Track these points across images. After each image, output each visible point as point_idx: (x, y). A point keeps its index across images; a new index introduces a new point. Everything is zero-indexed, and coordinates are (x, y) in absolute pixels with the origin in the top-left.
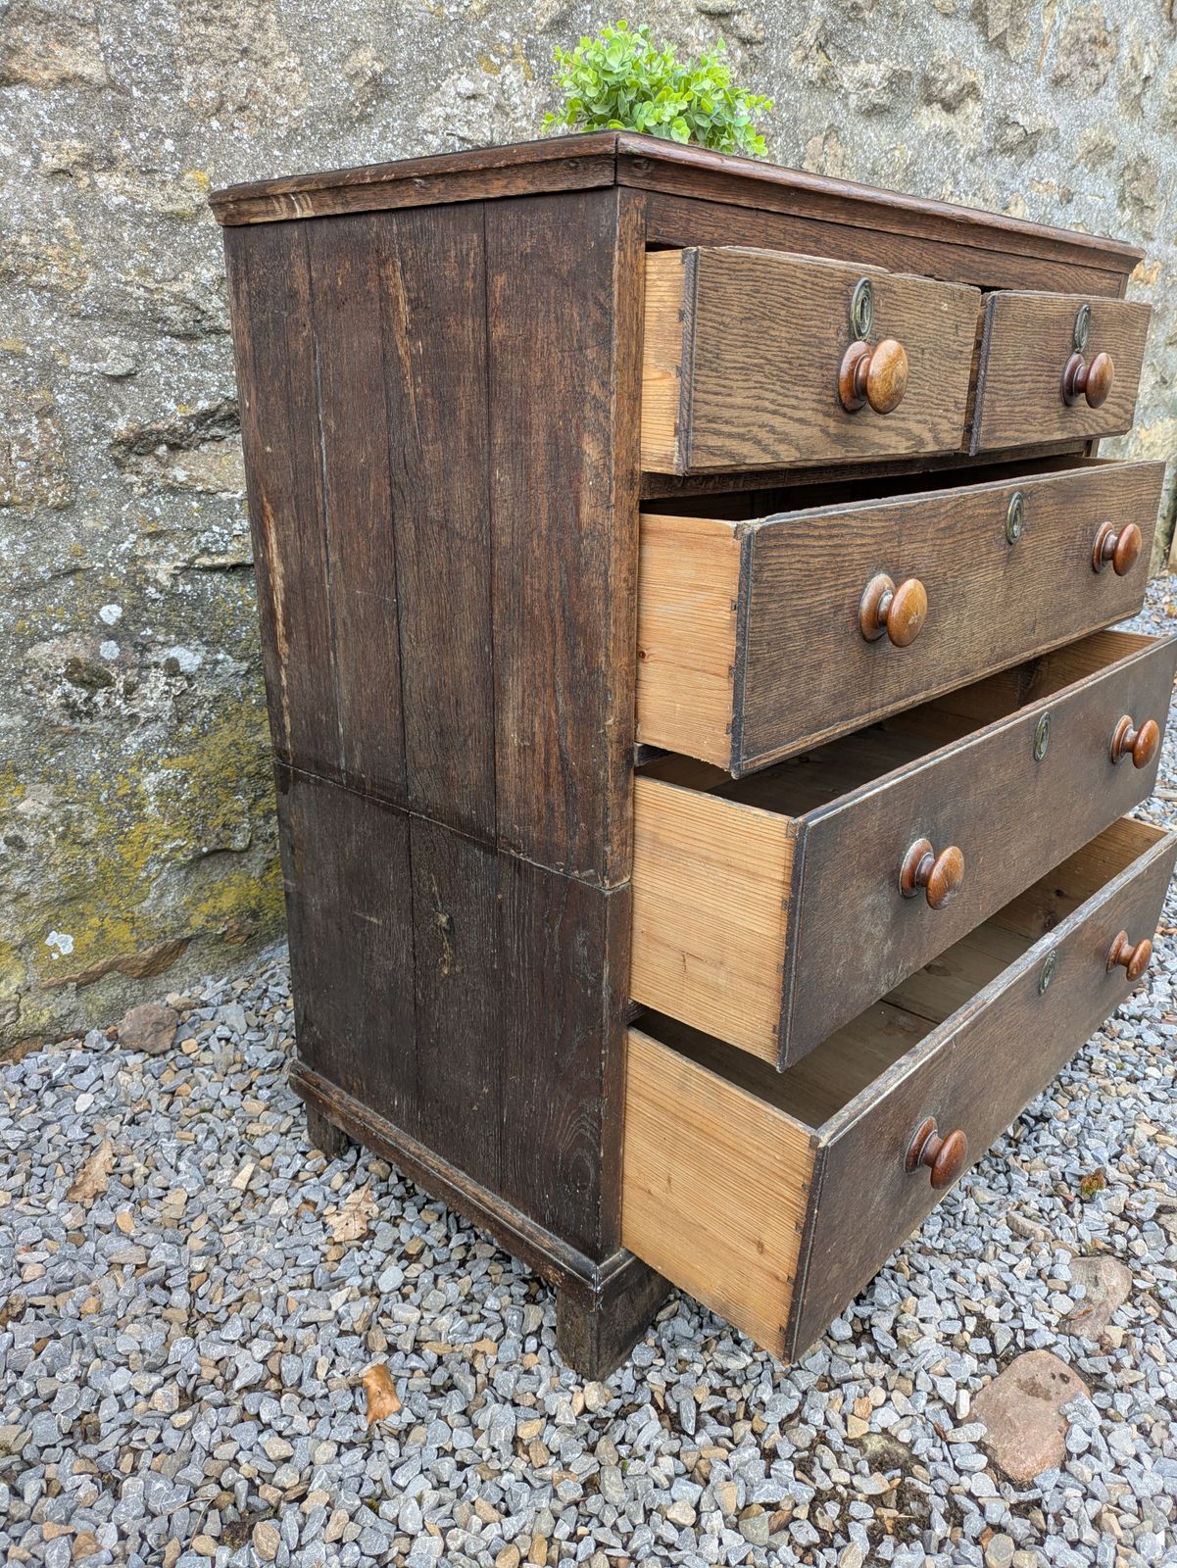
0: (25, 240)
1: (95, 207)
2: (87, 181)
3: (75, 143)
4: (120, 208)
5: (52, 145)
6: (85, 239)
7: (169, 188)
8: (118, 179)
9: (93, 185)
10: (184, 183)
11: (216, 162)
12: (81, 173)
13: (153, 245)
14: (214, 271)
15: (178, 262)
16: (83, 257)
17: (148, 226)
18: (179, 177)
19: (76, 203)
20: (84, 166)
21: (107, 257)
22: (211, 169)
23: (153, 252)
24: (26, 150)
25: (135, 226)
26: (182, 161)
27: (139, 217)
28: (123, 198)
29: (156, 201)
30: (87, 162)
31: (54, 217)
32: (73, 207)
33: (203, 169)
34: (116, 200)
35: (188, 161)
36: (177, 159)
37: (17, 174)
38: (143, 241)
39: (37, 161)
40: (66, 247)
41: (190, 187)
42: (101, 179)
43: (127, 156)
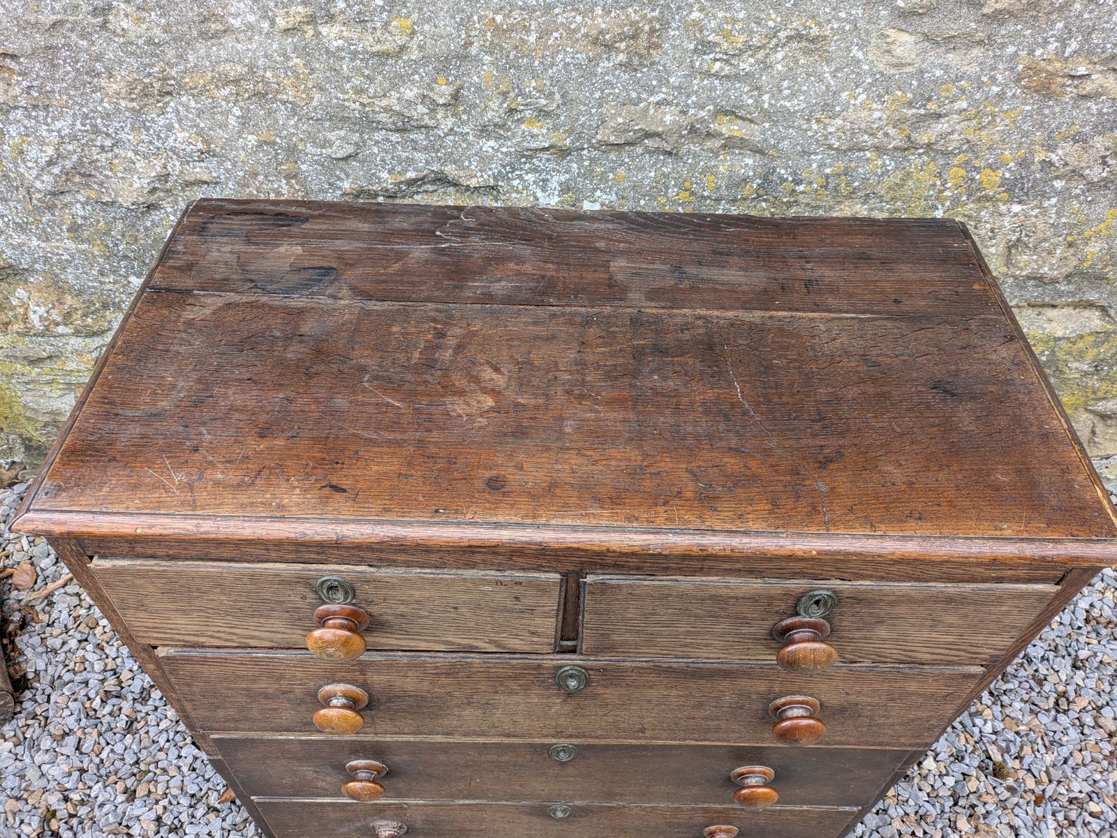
0: (269, 74)
1: (320, 50)
2: (311, 32)
3: (300, 9)
4: (339, 49)
5: (282, 12)
6: (313, 71)
7: (379, 33)
8: (337, 28)
9: (318, 34)
10: (390, 28)
11: (420, 9)
12: (306, 27)
13: (367, 72)
14: (415, 90)
15: (386, 85)
16: (310, 85)
17: (362, 60)
18: (386, 25)
19: (304, 48)
20: (308, 23)
21: (330, 82)
22: (415, 16)
23: (368, 77)
24: (264, 17)
25: (352, 60)
26: (390, 11)
27: (355, 54)
28: (340, 42)
29: (368, 43)
30: (312, 20)
31: (288, 59)
32: (303, 51)
33: (407, 17)
34: (335, 44)
35: (395, 11)
36: (385, 10)
37: (261, 32)
38: (359, 69)
39: (273, 23)
40: (298, 78)
41: (395, 31)
42: (324, 30)
43: (342, 12)
